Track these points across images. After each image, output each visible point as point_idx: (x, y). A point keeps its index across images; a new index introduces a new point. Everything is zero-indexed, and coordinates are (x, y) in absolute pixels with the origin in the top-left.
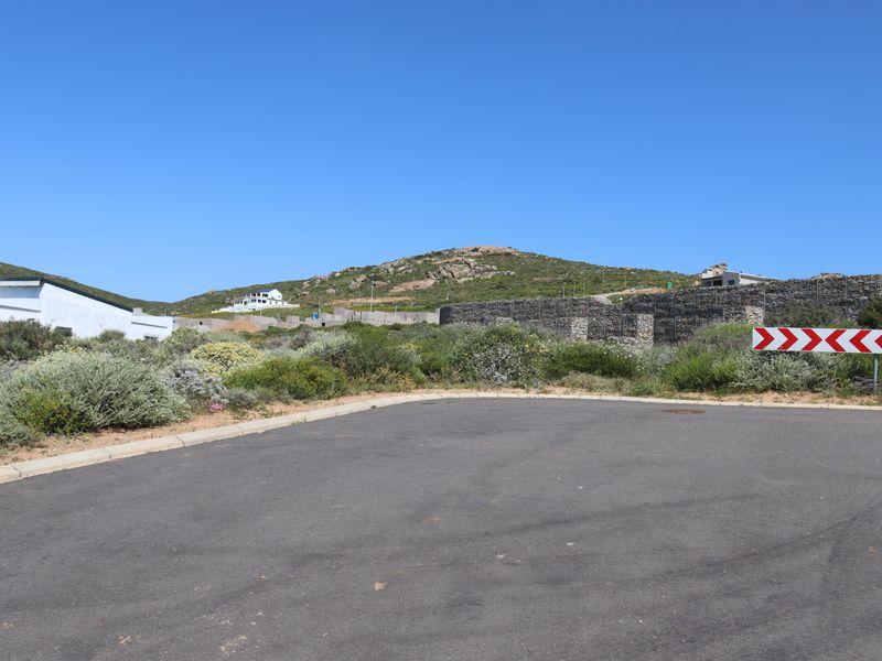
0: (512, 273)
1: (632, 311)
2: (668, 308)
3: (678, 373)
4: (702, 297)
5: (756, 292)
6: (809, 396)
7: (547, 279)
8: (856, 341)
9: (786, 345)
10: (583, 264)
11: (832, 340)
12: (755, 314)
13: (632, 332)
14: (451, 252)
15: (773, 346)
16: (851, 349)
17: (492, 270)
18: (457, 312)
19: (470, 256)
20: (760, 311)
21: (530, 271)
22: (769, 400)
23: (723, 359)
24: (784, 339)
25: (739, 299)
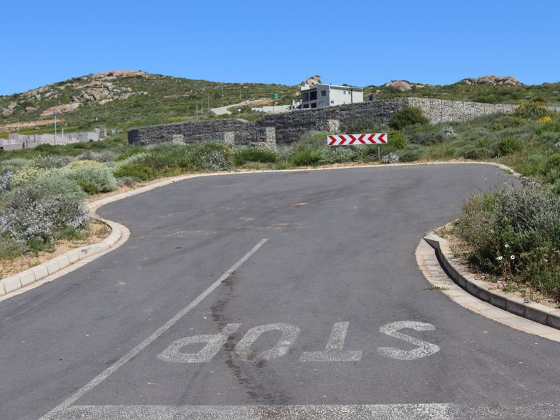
0: (145, 93)
1: (262, 126)
2: (283, 123)
3: (296, 158)
4: (303, 115)
5: (334, 111)
6: (352, 163)
7: (175, 96)
8: (370, 139)
9: (342, 143)
10: (203, 82)
11: (360, 139)
12: (334, 124)
13: (263, 139)
14: (90, 77)
15: (336, 144)
16: (369, 142)
17: (128, 92)
18: (143, 133)
19: (106, 80)
20: (337, 122)
21: (160, 91)
22: (335, 166)
23: (316, 151)
24: (341, 140)
25: (325, 116)
